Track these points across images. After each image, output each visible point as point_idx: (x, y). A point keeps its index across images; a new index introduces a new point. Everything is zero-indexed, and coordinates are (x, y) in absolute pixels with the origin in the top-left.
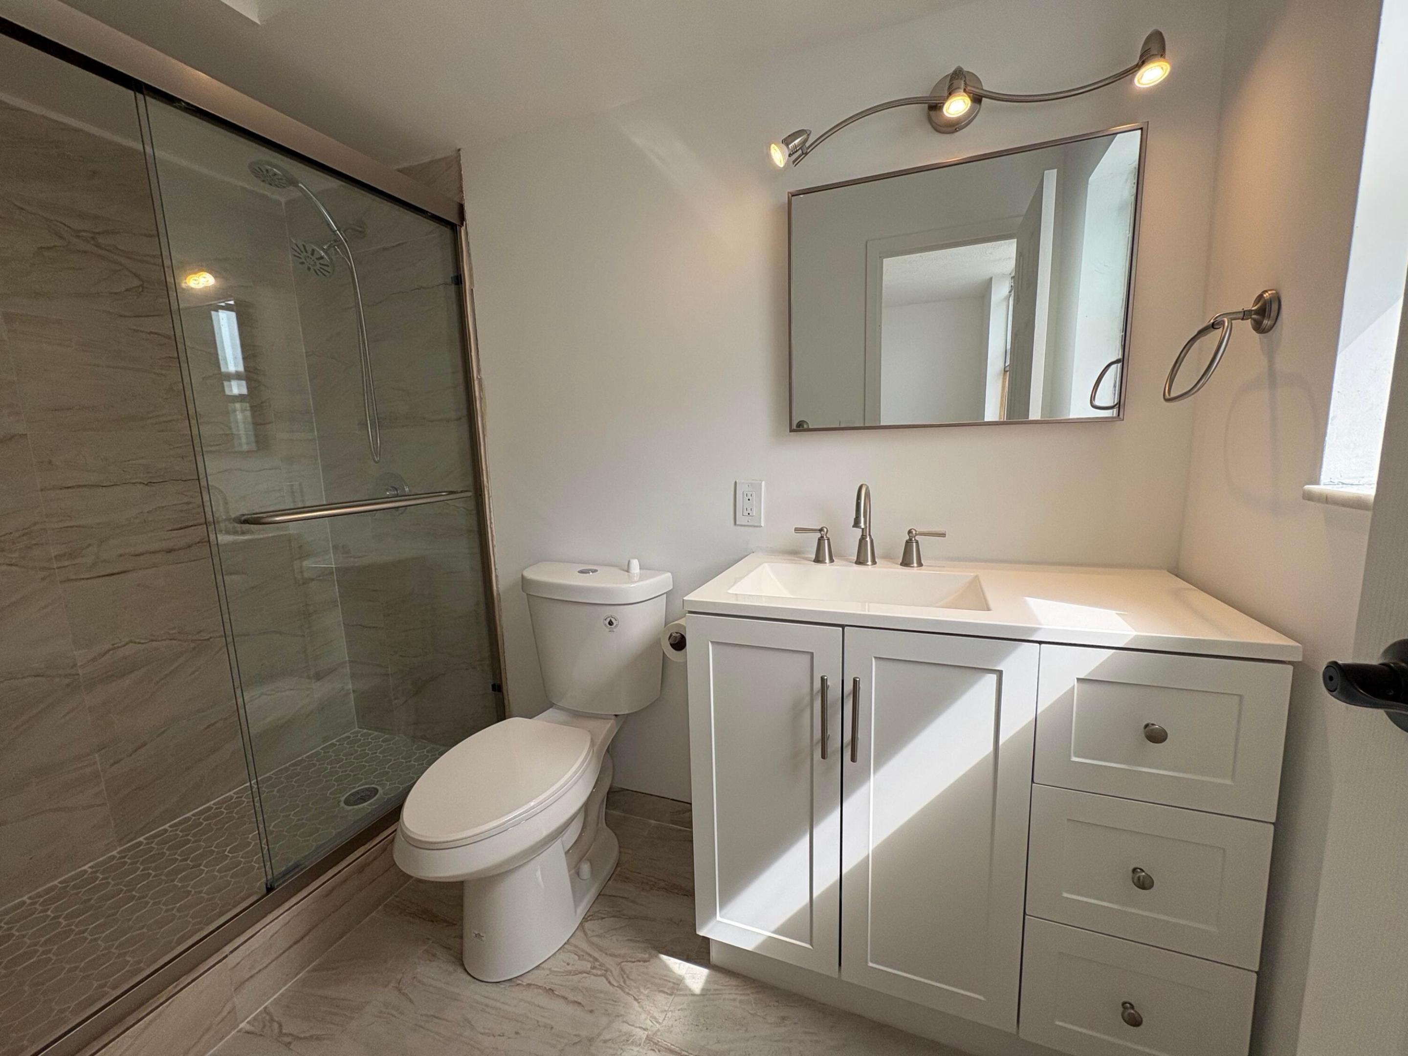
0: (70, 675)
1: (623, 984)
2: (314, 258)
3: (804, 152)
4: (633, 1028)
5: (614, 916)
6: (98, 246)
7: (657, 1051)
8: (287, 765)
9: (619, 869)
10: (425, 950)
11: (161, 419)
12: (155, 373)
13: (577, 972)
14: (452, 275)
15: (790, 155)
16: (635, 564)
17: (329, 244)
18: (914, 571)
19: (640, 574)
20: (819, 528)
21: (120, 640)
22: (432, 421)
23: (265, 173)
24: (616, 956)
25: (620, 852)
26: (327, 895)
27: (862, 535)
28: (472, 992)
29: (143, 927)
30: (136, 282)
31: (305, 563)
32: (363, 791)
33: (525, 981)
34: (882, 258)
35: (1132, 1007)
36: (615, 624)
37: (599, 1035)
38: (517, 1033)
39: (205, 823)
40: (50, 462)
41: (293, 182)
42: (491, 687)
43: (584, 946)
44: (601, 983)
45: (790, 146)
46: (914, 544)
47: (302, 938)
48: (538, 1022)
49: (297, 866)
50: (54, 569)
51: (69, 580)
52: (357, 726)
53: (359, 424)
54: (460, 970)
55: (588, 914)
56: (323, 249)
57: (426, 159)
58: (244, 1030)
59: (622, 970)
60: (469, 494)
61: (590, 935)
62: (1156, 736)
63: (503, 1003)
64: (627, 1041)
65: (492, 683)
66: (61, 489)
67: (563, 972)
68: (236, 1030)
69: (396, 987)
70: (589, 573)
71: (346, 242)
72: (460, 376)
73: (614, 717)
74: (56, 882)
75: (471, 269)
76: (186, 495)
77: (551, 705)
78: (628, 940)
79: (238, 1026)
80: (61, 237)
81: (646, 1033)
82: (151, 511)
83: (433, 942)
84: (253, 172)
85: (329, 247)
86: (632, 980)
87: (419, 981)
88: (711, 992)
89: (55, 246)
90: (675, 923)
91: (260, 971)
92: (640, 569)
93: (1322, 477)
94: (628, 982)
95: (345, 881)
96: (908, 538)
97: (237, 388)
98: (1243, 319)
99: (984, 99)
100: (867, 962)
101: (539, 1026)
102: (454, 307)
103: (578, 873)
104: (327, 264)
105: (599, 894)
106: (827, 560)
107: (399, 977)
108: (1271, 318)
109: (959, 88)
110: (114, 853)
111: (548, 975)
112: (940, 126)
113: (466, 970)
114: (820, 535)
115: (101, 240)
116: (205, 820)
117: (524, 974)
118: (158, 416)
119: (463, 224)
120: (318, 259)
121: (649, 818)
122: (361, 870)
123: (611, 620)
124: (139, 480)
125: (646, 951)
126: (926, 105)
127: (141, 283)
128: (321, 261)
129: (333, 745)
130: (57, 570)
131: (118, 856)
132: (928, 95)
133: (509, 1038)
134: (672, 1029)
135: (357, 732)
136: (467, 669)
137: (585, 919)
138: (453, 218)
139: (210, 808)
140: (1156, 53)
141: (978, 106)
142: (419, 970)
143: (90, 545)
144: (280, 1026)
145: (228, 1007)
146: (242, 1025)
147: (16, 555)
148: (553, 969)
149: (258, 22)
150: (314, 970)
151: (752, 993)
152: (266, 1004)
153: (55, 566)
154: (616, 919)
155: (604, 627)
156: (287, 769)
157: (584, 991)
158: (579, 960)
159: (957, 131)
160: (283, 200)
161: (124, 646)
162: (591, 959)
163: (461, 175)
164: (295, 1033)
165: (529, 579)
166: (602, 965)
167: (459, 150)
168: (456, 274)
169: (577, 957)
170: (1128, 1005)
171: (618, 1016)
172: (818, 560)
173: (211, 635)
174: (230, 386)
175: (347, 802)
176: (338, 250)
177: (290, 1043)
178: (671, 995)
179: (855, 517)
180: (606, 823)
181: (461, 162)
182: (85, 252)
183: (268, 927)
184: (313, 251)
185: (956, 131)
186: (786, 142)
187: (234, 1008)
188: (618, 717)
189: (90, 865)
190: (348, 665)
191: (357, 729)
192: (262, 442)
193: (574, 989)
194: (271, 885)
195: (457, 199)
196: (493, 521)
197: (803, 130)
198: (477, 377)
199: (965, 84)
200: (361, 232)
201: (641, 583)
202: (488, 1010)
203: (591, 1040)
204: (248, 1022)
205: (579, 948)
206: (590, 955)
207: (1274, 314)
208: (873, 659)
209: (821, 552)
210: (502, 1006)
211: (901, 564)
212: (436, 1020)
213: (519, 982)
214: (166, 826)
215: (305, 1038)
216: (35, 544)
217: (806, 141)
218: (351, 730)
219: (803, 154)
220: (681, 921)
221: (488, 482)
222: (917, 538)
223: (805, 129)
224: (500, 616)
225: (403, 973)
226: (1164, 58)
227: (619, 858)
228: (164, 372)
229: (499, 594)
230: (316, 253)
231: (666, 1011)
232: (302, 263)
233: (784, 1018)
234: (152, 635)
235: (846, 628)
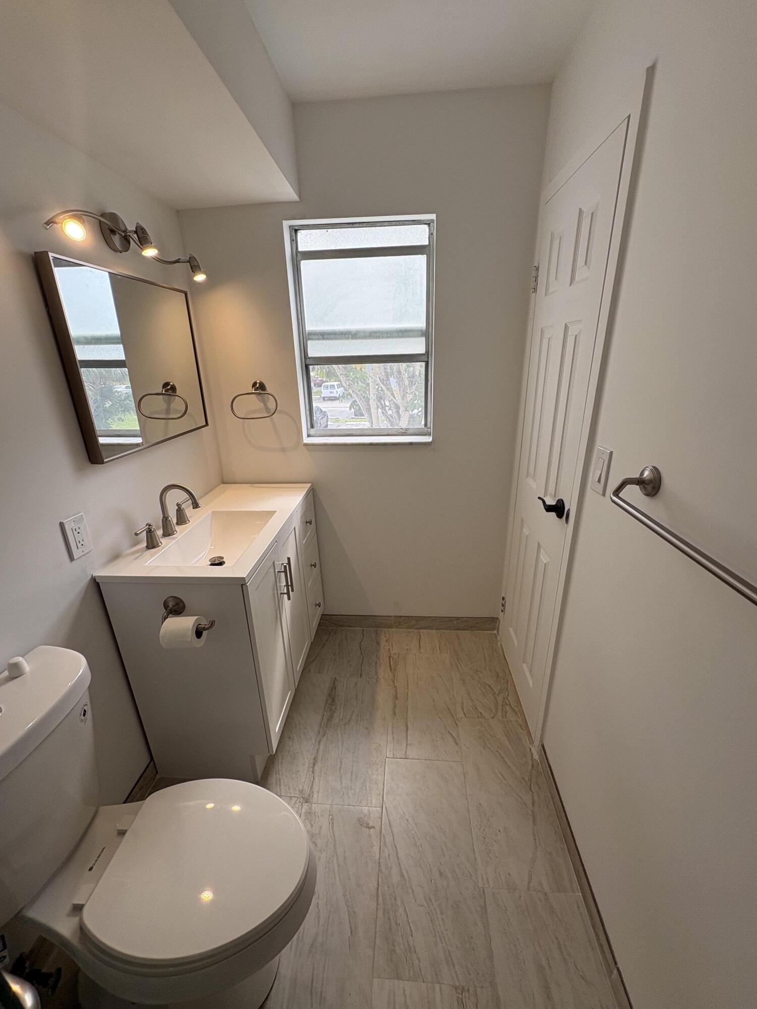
7: (313, 793)
27: (165, 518)
46: (183, 510)
64: (310, 812)
81: (304, 804)
114: (146, 531)
123: (85, 709)
134: (301, 789)
155: (80, 723)
209: (154, 540)
231: (291, 797)
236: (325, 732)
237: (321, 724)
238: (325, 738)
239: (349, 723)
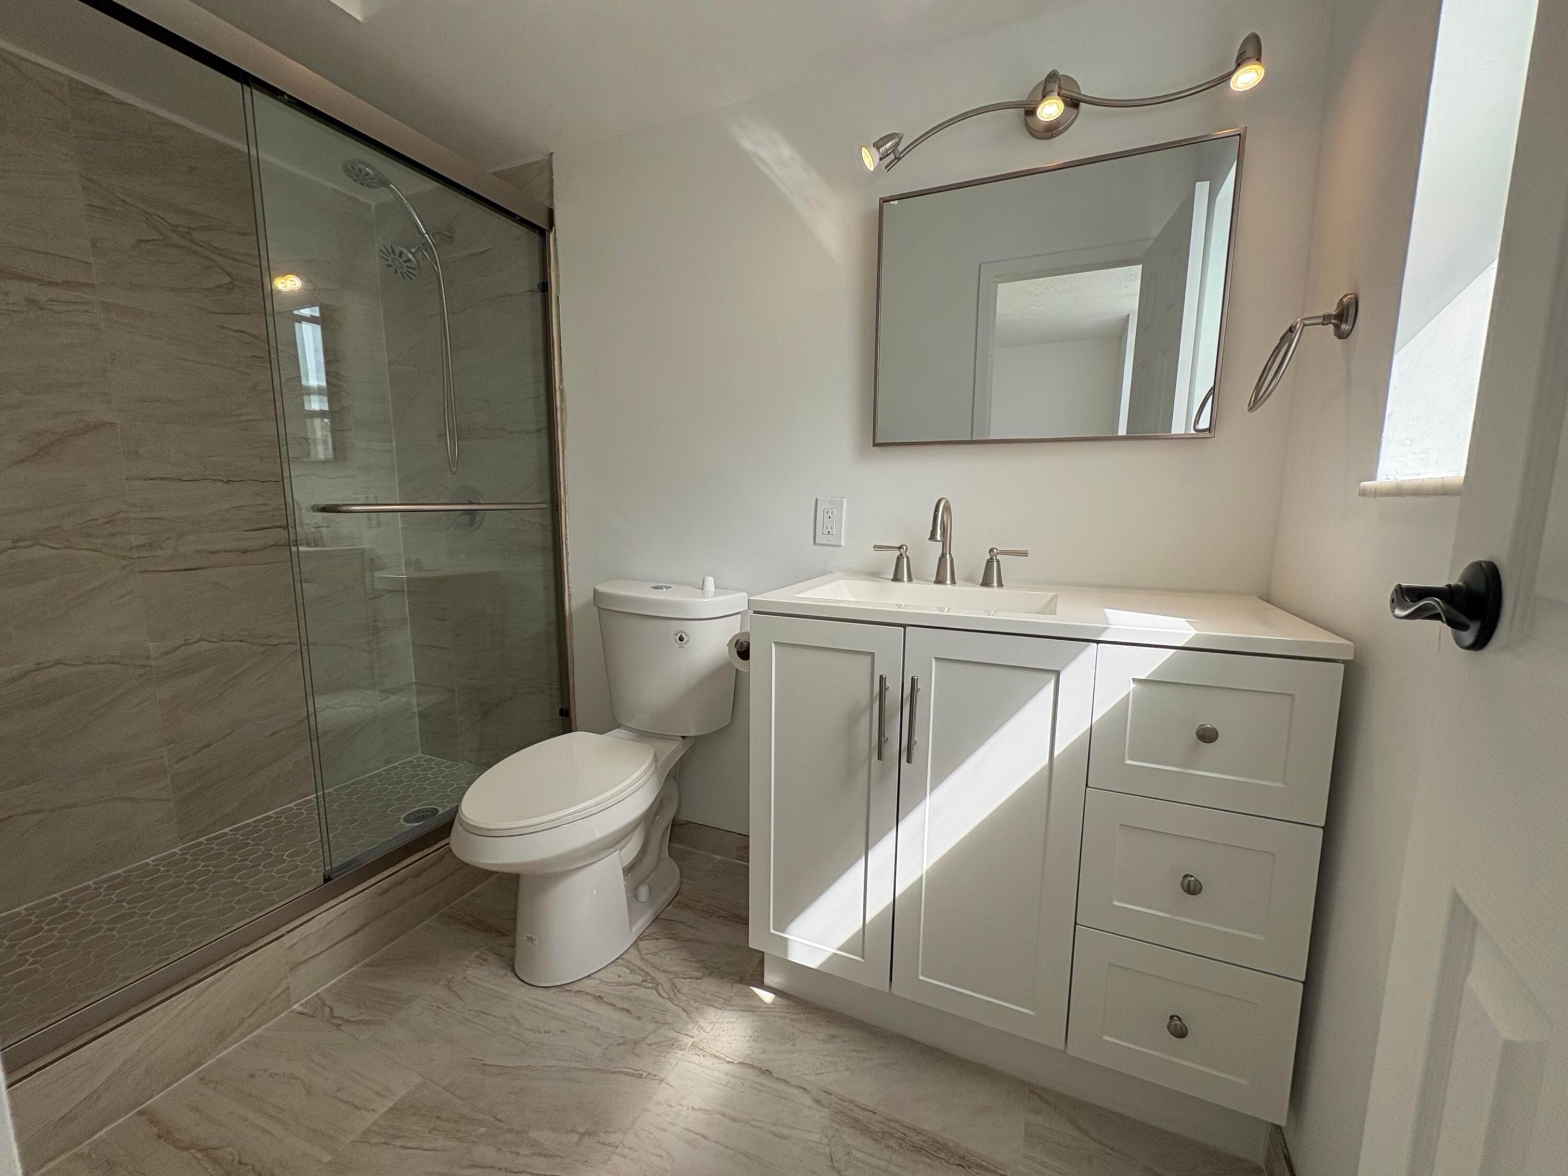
0: (143, 666)
1: (673, 997)
2: (401, 260)
3: (897, 156)
4: (679, 1034)
5: (670, 938)
6: (192, 241)
7: (701, 1055)
8: (349, 783)
9: (679, 897)
10: (477, 956)
11: (243, 418)
12: (240, 372)
13: (627, 984)
14: (539, 282)
15: (881, 159)
16: (710, 582)
17: (417, 247)
18: (994, 590)
19: (715, 592)
20: (898, 546)
21: (192, 636)
22: (510, 433)
23: (358, 172)
24: (669, 973)
25: (681, 882)
26: (381, 895)
27: (943, 553)
28: (521, 993)
29: (202, 915)
30: (228, 280)
31: (378, 574)
32: (422, 811)
33: (575, 988)
34: (996, 283)
35: (1179, 1019)
36: (685, 640)
37: (645, 1038)
38: (563, 1031)
39: (265, 830)
40: (136, 452)
41: (384, 183)
42: (558, 711)
43: (639, 963)
44: (652, 995)
45: (881, 150)
46: (995, 563)
47: (355, 933)
48: (585, 1023)
49: (354, 861)
50: (134, 559)
51: (147, 571)
52: (420, 750)
53: (437, 436)
54: (510, 974)
55: (644, 934)
56: (411, 253)
57: (517, 163)
58: (296, 1011)
59: (673, 984)
60: (545, 506)
61: (643, 953)
62: (1207, 736)
63: (551, 1005)
64: (673, 1045)
65: (560, 708)
66: (145, 480)
67: (614, 983)
68: (289, 1010)
69: (447, 985)
70: (662, 589)
71: (434, 245)
72: (542, 388)
73: (681, 739)
74: (120, 871)
75: (557, 276)
76: (263, 497)
77: (619, 726)
78: (682, 960)
79: (291, 1007)
80: (159, 231)
81: (692, 1040)
82: (228, 510)
83: (485, 949)
84: (345, 171)
85: (417, 251)
86: (683, 994)
87: (469, 981)
88: (762, 1009)
89: (152, 240)
90: (732, 948)
91: (314, 956)
92: (715, 588)
93: (1379, 474)
94: (679, 995)
95: (401, 883)
96: (989, 557)
97: (316, 404)
98: (1323, 324)
99: (1082, 104)
100: (917, 976)
101: (585, 1026)
102: (539, 316)
103: (636, 897)
104: (414, 266)
105: (656, 918)
106: (906, 578)
107: (450, 976)
108: (1349, 323)
109: (1053, 91)
110: (176, 850)
111: (598, 984)
112: (1038, 132)
113: (516, 975)
114: (898, 553)
115: (196, 235)
116: (265, 826)
117: (575, 981)
118: (241, 415)
119: (551, 230)
120: (405, 262)
121: (715, 853)
122: (418, 874)
123: (681, 636)
124: (220, 478)
125: (699, 970)
126: (1022, 111)
127: (231, 280)
128: (409, 264)
129: (396, 768)
130: (136, 561)
131: (180, 852)
132: (1025, 99)
133: (555, 1035)
134: (718, 1038)
135: (420, 758)
136: (535, 693)
137: (640, 938)
138: (544, 225)
139: (270, 817)
140: (1252, 56)
141: (1075, 111)
142: (469, 972)
143: (168, 539)
144: (332, 1010)
145: (283, 986)
146: (296, 1006)
147: (101, 541)
148: (604, 980)
149: (359, 18)
150: (366, 966)
151: (804, 1013)
152: (318, 991)
153: (135, 556)
154: (672, 940)
155: (673, 641)
156: (348, 787)
157: (633, 1000)
158: (631, 973)
159: (1054, 137)
160: (373, 203)
161: (195, 642)
162: (643, 974)
163: (552, 180)
164: (345, 1016)
165: (601, 593)
166: (653, 979)
167: (552, 154)
168: (541, 281)
169: (628, 971)
170: (1176, 1018)
171: (666, 1024)
172: (897, 578)
173: (281, 641)
174: (310, 402)
175: (406, 820)
176: (426, 254)
177: (340, 1025)
178: (721, 1009)
179: (931, 529)
180: (669, 852)
181: (553, 166)
182: (180, 247)
183: (324, 914)
184: (401, 253)
185: (1052, 136)
186: (877, 145)
187: (288, 988)
188: (686, 740)
189: (153, 858)
190: (414, 687)
191: (420, 754)
192: (340, 450)
193: (623, 998)
194: (329, 877)
195: (547, 204)
196: (568, 537)
197: (894, 134)
198: (559, 388)
199: (1060, 87)
200: (449, 237)
201: (715, 599)
202: (535, 1010)
203: (636, 1043)
204: (300, 1005)
205: (632, 964)
206: (643, 970)
207: (1351, 319)
208: (933, 660)
209: (899, 570)
210: (551, 1008)
211: (982, 585)
212: (483, 1015)
213: (568, 988)
214: (226, 830)
215: (355, 1021)
216: (119, 533)
217: (897, 144)
218: (415, 755)
219: (896, 158)
220: (738, 946)
221: (565, 497)
222: (999, 557)
223: (896, 132)
224: (572, 637)
225: (453, 974)
226: (1260, 62)
227: (680, 888)
228: (248, 371)
229: (571, 614)
230: (403, 255)
231: (714, 1022)
232: (389, 266)
233: (833, 1036)
234: (223, 635)
235: (908, 628)
236: (823, 1105)
237: (851, 1102)
238: (809, 1102)
239: (833, 1167)
